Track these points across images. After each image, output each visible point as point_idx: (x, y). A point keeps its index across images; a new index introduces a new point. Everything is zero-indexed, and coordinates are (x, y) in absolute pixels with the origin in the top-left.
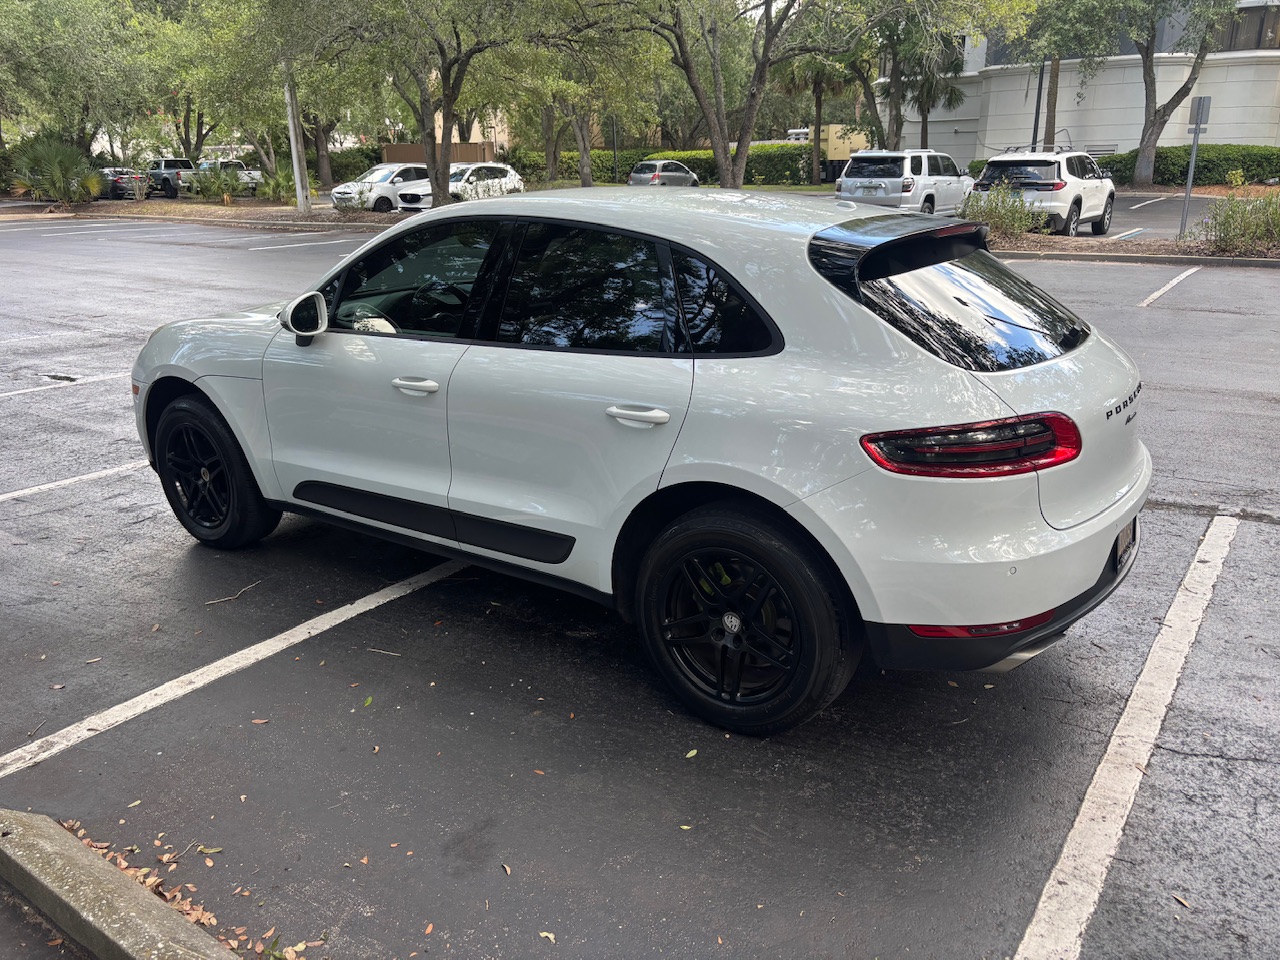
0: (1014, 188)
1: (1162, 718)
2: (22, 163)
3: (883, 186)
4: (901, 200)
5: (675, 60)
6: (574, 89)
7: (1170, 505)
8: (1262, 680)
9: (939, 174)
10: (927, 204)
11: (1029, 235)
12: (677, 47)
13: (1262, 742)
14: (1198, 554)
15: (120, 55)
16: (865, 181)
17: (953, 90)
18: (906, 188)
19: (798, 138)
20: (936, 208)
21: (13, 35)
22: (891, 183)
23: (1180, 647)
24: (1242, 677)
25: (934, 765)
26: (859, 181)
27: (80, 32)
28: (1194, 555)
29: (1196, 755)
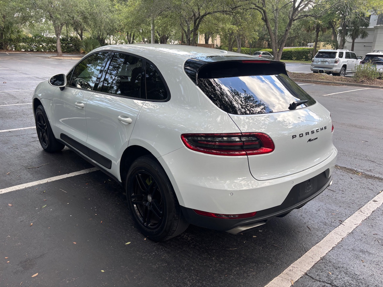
0: (374, 64)
1: (316, 262)
2: (84, 44)
3: (328, 61)
4: (334, 66)
5: (263, 19)
6: (235, 28)
7: (376, 178)
8: (370, 253)
9: (350, 58)
10: (343, 68)
11: (377, 80)
12: (263, 14)
13: (353, 281)
14: (374, 198)
15: (110, 15)
16: (322, 59)
17: (364, 32)
18: (336, 62)
19: (311, 46)
20: (347, 70)
21: (83, 9)
22: (331, 60)
23: (343, 234)
24: (362, 251)
25: (211, 265)
26: (320, 59)
27: (100, 8)
28: (372, 198)
29: (320, 281)
